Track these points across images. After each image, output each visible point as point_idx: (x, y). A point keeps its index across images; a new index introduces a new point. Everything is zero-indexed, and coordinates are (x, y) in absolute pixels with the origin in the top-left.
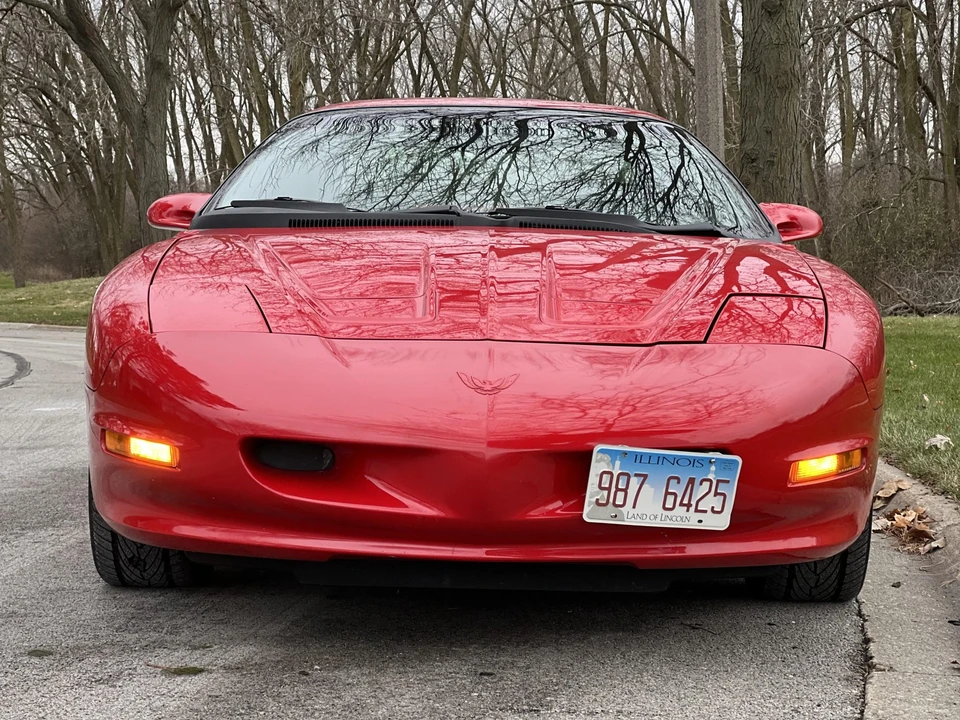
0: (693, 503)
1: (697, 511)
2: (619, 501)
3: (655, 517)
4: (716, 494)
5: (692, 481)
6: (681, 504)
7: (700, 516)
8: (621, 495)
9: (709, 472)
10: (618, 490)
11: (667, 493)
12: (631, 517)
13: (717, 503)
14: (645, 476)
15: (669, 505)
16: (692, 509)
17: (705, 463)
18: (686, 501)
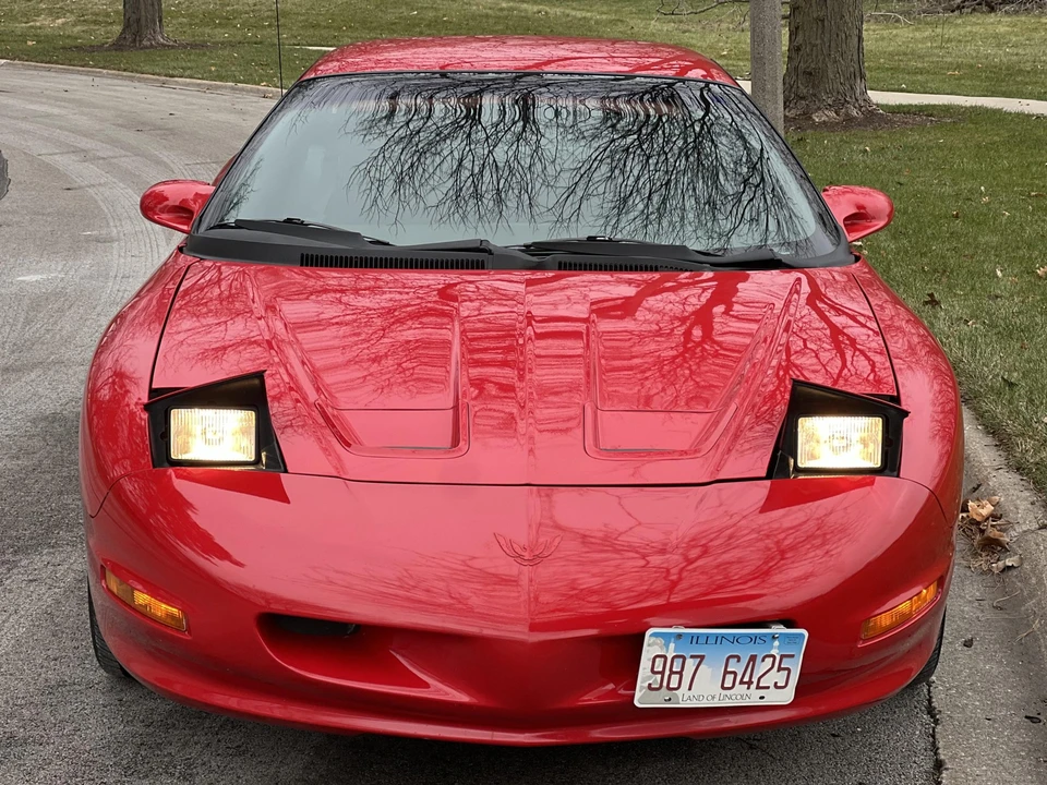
0: (755, 680)
1: (758, 687)
2: (674, 684)
3: (713, 698)
4: (780, 669)
5: (753, 658)
6: (742, 682)
7: (762, 692)
8: (675, 678)
9: (772, 647)
10: (672, 672)
11: (726, 672)
12: (685, 699)
13: (781, 678)
14: (702, 658)
15: (728, 684)
16: (754, 686)
17: (768, 639)
18: (746, 679)
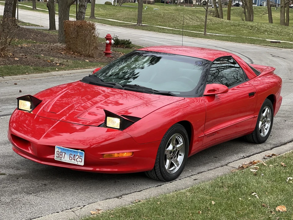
0: (76, 159)
1: (76, 161)
2: (61, 157)
3: (68, 161)
4: (80, 158)
5: (75, 155)
6: (73, 159)
7: (77, 162)
8: (61, 156)
9: (78, 154)
10: (60, 155)
11: (70, 157)
12: (63, 160)
13: (80, 160)
14: (65, 153)
15: (71, 159)
16: (75, 160)
17: (77, 152)
18: (74, 159)
